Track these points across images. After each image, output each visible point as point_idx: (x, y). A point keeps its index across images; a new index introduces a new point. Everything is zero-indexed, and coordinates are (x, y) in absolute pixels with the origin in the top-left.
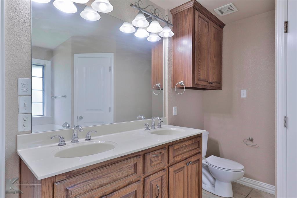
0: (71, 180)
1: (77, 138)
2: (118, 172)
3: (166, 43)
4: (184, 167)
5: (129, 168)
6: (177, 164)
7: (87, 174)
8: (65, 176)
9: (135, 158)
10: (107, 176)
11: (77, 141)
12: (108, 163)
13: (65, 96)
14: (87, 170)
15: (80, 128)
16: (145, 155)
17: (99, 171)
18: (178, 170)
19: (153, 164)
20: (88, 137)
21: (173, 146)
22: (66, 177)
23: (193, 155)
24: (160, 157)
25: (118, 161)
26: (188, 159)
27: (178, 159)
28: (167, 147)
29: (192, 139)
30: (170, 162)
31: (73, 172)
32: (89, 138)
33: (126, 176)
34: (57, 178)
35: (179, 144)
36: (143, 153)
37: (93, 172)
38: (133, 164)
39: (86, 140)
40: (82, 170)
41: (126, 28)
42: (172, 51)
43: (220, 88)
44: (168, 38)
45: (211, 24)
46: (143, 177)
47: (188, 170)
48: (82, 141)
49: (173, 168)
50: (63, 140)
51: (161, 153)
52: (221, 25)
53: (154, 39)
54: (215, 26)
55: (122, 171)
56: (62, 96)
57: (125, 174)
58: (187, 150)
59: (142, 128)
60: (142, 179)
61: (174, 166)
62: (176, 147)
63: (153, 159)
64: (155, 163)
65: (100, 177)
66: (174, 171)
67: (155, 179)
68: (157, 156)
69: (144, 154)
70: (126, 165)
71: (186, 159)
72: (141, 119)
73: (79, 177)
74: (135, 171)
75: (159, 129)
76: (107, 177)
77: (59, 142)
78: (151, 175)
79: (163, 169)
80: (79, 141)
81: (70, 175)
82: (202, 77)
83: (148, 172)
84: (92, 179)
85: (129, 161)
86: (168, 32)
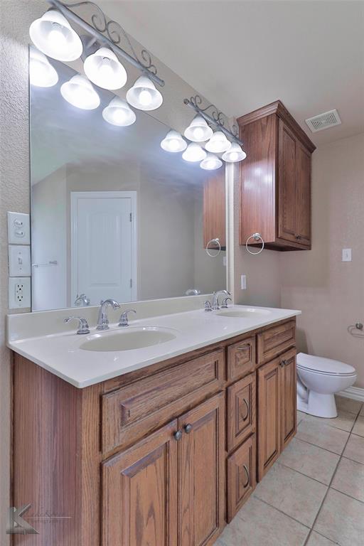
0: (129, 389)
1: (107, 322)
2: (194, 376)
3: (231, 173)
4: (276, 370)
5: (208, 369)
6: (267, 365)
7: (151, 378)
8: (118, 383)
9: (215, 352)
10: (178, 382)
11: (107, 327)
12: (178, 359)
13: (55, 263)
14: (149, 372)
15: (114, 302)
16: (229, 347)
17: (168, 374)
18: (270, 374)
19: (239, 363)
20: (124, 320)
21: (264, 334)
22: (120, 384)
23: (286, 351)
24: (247, 352)
25: (191, 357)
26: (280, 357)
27: (270, 355)
28: (255, 335)
29: (284, 324)
30: (259, 362)
31: (129, 375)
32: (125, 322)
33: (204, 384)
34: (106, 386)
35: (270, 332)
36: (224, 344)
37: (160, 375)
38: (213, 362)
39: (120, 325)
40: (143, 372)
41: (171, 143)
42: (240, 185)
43: (309, 247)
44: (235, 163)
45: (299, 144)
46: (225, 385)
47: (281, 374)
48: (114, 326)
49: (263, 371)
50: (85, 324)
51: (249, 345)
52: (310, 148)
53: (212, 164)
54: (304, 148)
55: (199, 374)
56: (50, 262)
57: (203, 380)
58: (280, 341)
59: (199, 309)
60: (224, 389)
61: (264, 367)
62: (267, 335)
63: (238, 356)
64: (242, 361)
65: (169, 385)
66: (265, 377)
67: (242, 389)
68: (243, 350)
69: (225, 347)
70: (205, 363)
71: (278, 356)
72: (193, 294)
73: (141, 383)
74: (216, 376)
75: (225, 310)
76: (180, 385)
77: (79, 328)
78: (235, 382)
79: (251, 373)
80: (109, 328)
81: (126, 380)
82: (288, 227)
83: (232, 377)
84: (158, 389)
85: (208, 357)
86: (236, 153)
